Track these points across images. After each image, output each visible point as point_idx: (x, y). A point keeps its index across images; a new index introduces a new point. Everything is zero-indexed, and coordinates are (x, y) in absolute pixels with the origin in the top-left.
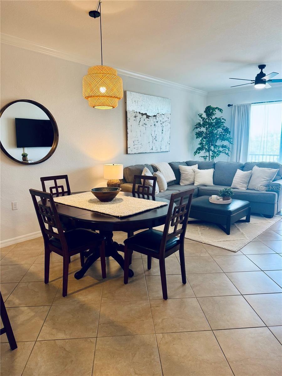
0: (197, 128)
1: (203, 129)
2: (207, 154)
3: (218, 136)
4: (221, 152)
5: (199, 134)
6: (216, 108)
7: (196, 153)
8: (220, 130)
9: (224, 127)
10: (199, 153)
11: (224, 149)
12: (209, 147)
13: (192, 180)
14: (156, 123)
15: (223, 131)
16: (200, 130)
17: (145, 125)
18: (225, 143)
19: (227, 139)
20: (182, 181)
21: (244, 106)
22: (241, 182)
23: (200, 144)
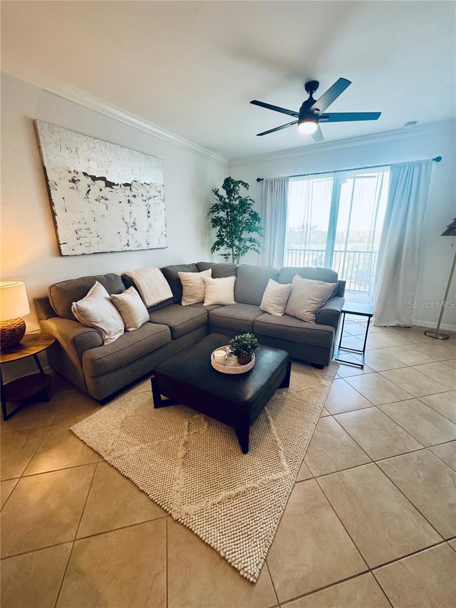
0: (213, 212)
1: (222, 214)
2: (230, 251)
3: (244, 225)
4: (248, 248)
5: (216, 222)
6: (240, 182)
7: (213, 249)
8: (246, 216)
9: (252, 211)
10: (218, 249)
11: (253, 243)
12: (232, 241)
13: (200, 296)
14: (131, 198)
15: (249, 217)
16: (217, 215)
17: (103, 201)
18: (254, 235)
19: (257, 231)
20: (184, 298)
21: (278, 180)
22: (275, 302)
23: (218, 236)
